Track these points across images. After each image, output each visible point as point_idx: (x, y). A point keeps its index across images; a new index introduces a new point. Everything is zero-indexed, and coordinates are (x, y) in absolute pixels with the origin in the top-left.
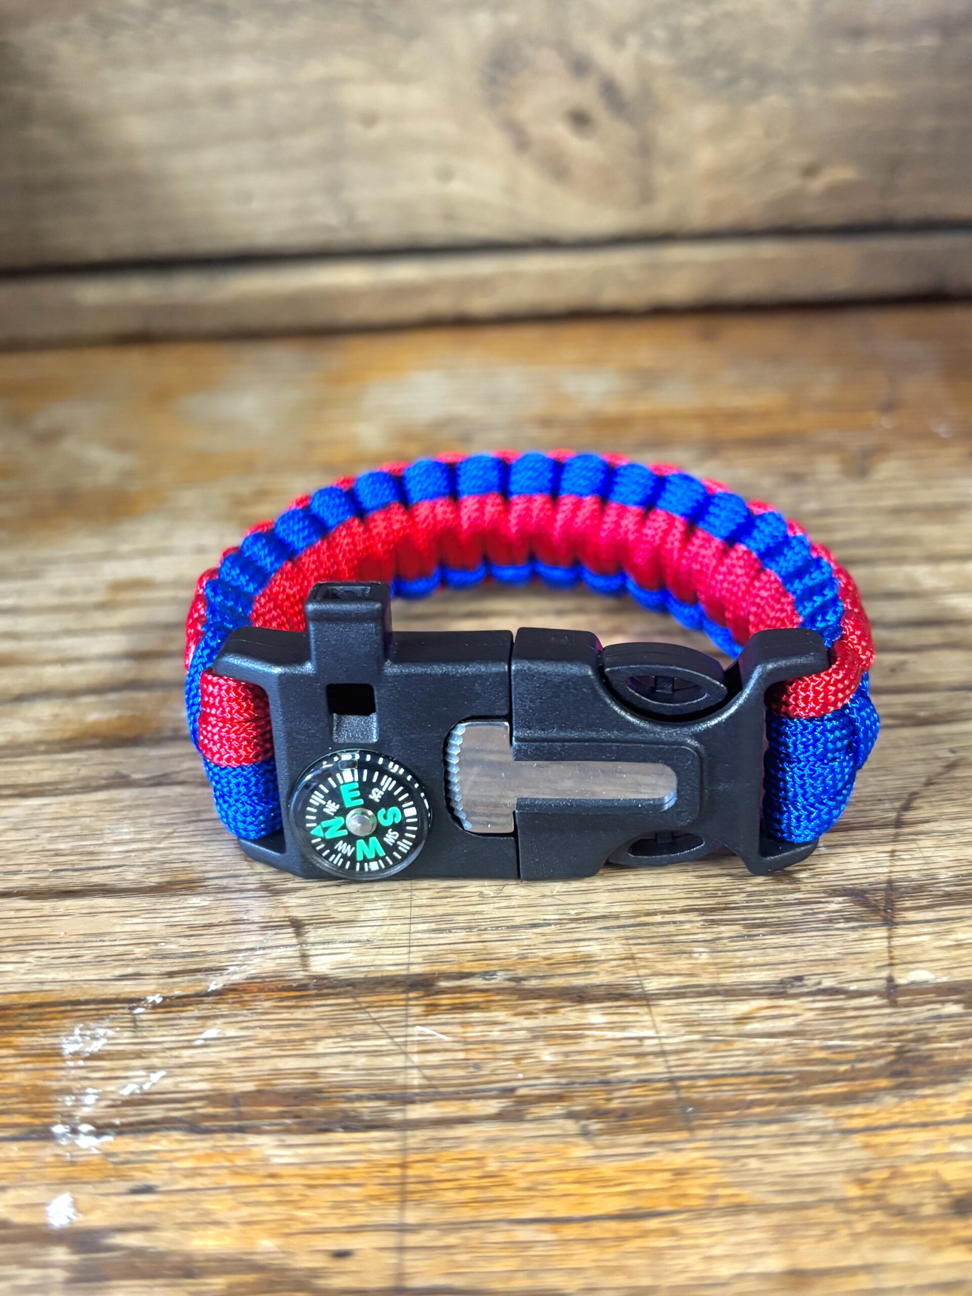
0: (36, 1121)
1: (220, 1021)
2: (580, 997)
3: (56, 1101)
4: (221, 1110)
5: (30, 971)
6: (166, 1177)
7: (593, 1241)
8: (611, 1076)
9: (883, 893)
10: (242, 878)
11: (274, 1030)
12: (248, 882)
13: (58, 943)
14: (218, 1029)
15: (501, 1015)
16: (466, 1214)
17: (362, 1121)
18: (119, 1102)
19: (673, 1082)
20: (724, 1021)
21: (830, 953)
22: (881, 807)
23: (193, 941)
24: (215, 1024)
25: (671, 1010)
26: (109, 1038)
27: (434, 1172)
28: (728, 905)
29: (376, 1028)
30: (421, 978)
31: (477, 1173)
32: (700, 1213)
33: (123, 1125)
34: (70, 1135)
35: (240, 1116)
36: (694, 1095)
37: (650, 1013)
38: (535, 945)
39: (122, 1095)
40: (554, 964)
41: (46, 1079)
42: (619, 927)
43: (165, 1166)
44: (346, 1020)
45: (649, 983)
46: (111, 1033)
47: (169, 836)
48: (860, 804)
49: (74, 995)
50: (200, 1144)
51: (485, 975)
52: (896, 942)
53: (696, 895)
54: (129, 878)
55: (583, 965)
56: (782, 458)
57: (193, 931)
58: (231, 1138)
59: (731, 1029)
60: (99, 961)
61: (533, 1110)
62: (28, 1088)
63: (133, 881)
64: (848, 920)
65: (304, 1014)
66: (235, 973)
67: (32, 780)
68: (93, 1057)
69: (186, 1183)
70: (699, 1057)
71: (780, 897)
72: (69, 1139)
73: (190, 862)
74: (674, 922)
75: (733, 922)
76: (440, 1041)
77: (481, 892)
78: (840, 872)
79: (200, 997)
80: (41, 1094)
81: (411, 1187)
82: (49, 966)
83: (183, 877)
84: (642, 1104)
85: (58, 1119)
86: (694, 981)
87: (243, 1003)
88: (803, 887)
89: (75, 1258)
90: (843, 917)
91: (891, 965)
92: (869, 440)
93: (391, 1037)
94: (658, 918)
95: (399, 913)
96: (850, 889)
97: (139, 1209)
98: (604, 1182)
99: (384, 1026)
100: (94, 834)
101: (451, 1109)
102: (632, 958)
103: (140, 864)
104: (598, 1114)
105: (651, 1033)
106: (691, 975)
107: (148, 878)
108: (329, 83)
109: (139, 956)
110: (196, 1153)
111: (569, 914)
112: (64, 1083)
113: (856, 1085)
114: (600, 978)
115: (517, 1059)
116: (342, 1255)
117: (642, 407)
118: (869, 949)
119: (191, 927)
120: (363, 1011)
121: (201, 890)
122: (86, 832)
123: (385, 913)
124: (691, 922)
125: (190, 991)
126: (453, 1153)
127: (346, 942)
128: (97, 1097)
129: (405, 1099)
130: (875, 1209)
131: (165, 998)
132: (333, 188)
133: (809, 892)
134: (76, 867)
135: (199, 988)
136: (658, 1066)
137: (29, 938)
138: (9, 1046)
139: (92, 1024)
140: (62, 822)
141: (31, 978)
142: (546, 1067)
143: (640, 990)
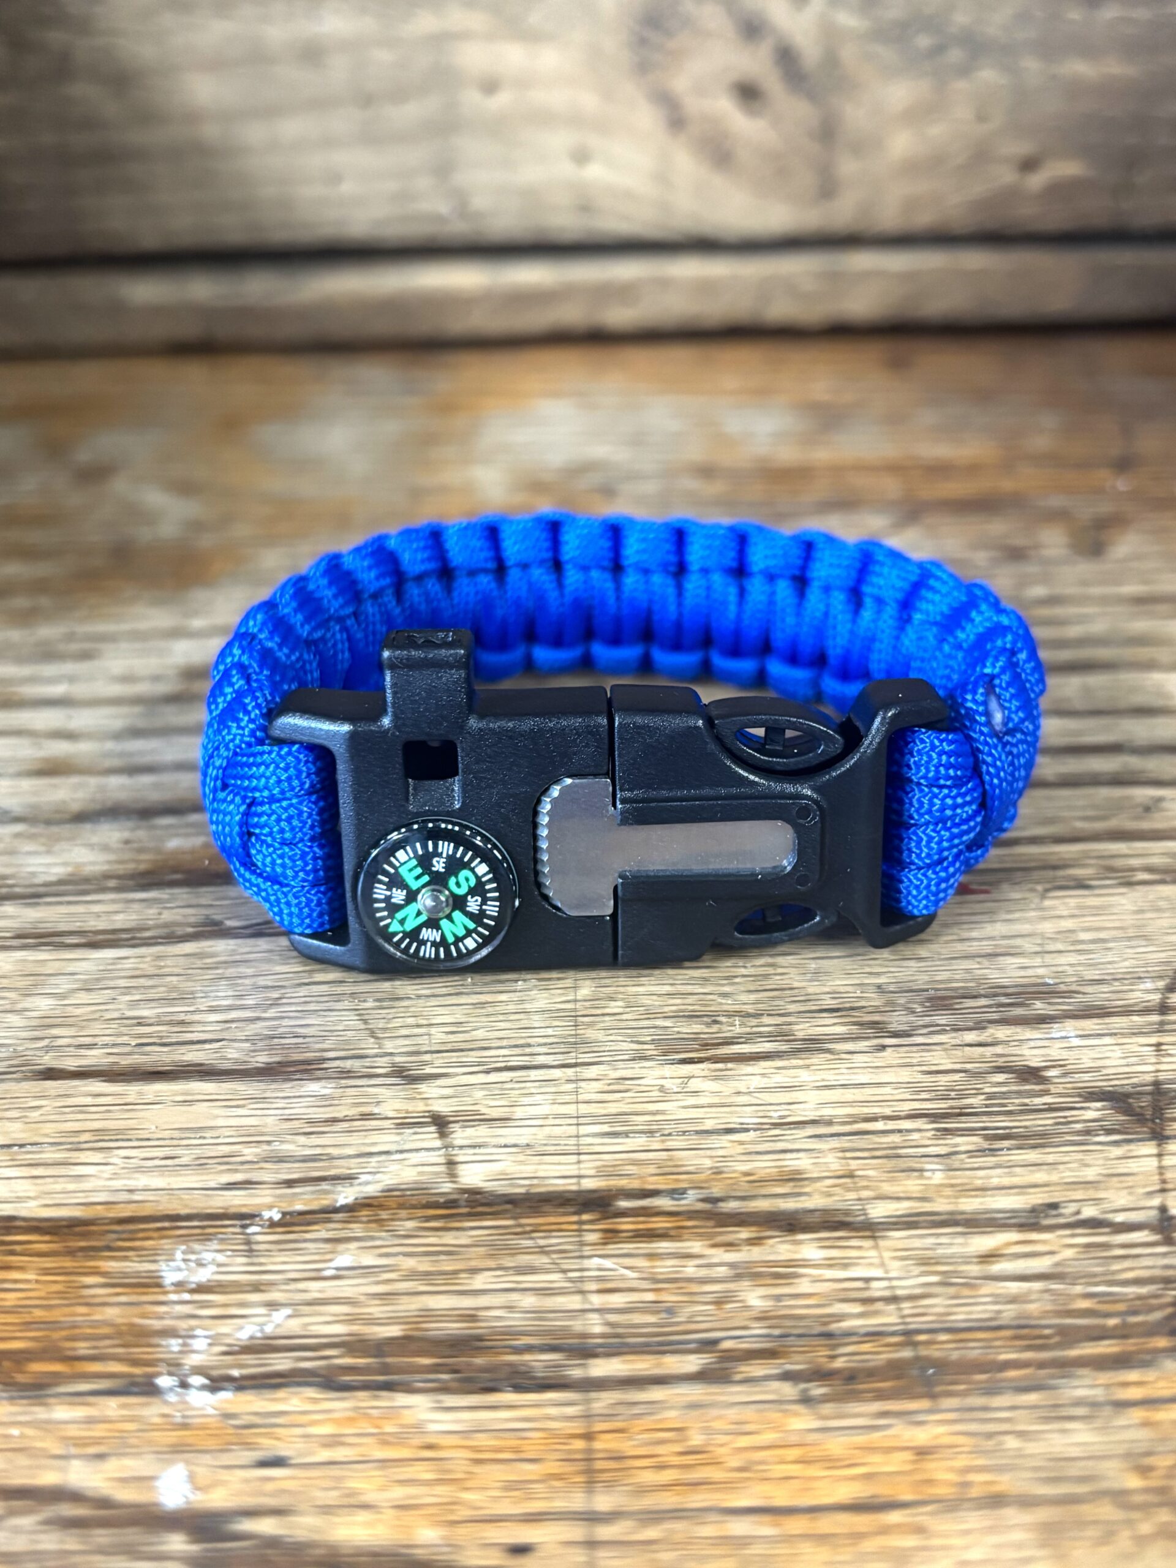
0: (137, 1371)
1: (354, 1245)
2: (790, 1224)
3: (158, 1346)
4: (362, 1361)
5: (115, 1176)
6: (300, 1445)
7: (822, 1539)
8: (834, 1327)
9: (1149, 1098)
10: (369, 1059)
11: (420, 1259)
12: (377, 1065)
13: (148, 1139)
14: (354, 1255)
15: (695, 1246)
16: (668, 1500)
17: (535, 1378)
18: (236, 1348)
19: (908, 1336)
20: (967, 1260)
21: (1090, 1174)
22: (1142, 987)
23: (315, 1140)
24: (348, 1249)
25: (901, 1244)
26: (219, 1265)
27: (625, 1446)
28: (963, 1110)
29: (544, 1260)
30: (596, 1195)
31: (678, 1448)
32: (952, 1505)
33: (243, 1378)
34: (179, 1390)
35: (385, 1369)
36: (934, 1353)
37: (876, 1247)
38: (731, 1156)
39: (238, 1340)
40: (757, 1182)
41: (144, 1316)
42: (832, 1135)
43: (298, 1431)
44: (507, 1247)
45: (874, 1208)
46: (220, 1258)
47: (276, 1003)
48: (1117, 984)
49: (173, 1206)
50: (340, 1405)
51: (676, 1193)
52: (1168, 1161)
53: (924, 1096)
54: (230, 1056)
55: (791, 1184)
56: (998, 527)
57: (313, 1127)
58: (376, 1398)
59: (974, 1269)
60: (201, 1164)
61: (743, 1369)
62: (124, 1328)
63: (236, 1061)
64: (1109, 1132)
65: (456, 1238)
66: (367, 1183)
67: (102, 925)
68: (201, 1289)
69: (325, 1455)
70: (938, 1304)
71: (1027, 1101)
72: (178, 1394)
73: (304, 1037)
74: (900, 1131)
75: (970, 1132)
76: (623, 1278)
77: (662, 1086)
78: (1098, 1069)
79: (328, 1213)
80: (141, 1335)
81: (599, 1465)
82: (139, 1169)
83: (296, 1057)
84: (871, 1364)
85: (162, 1369)
86: (927, 1207)
87: (380, 1222)
88: (1053, 1089)
89: (194, 1548)
90: (1102, 1128)
91: (1163, 1190)
92: (1105, 508)
93: (564, 1271)
94: (879, 1125)
95: (563, 1110)
96: (1110, 1092)
97: (270, 1487)
98: (831, 1462)
99: (554, 1256)
100: (184, 997)
101: (641, 1365)
102: (851, 1175)
103: (244, 1038)
104: (820, 1375)
105: (878, 1273)
106: (923, 1199)
107: (253, 1057)
108: (441, 40)
109: (249, 1158)
110: (336, 1415)
111: (770, 1117)
112: (168, 1322)
113: (1130, 1345)
114: (814, 1201)
115: (719, 1303)
116: (520, 1550)
117: (821, 455)
118: (1135, 1170)
119: (311, 1122)
120: (527, 1236)
121: (319, 1073)
122: (174, 995)
123: (545, 1110)
124: (919, 1130)
125: (315, 1206)
126: (647, 1422)
127: (501, 1147)
128: (209, 1341)
129: (585, 1351)
130: (1161, 1505)
131: (284, 1214)
132: (443, 170)
133: (1061, 1095)
134: (164, 1041)
135: (325, 1202)
136: (889, 1315)
137: (114, 1133)
138: (96, 1272)
139: (197, 1246)
140: (142, 982)
141: (118, 1184)
142: (754, 1314)
143: (862, 1218)
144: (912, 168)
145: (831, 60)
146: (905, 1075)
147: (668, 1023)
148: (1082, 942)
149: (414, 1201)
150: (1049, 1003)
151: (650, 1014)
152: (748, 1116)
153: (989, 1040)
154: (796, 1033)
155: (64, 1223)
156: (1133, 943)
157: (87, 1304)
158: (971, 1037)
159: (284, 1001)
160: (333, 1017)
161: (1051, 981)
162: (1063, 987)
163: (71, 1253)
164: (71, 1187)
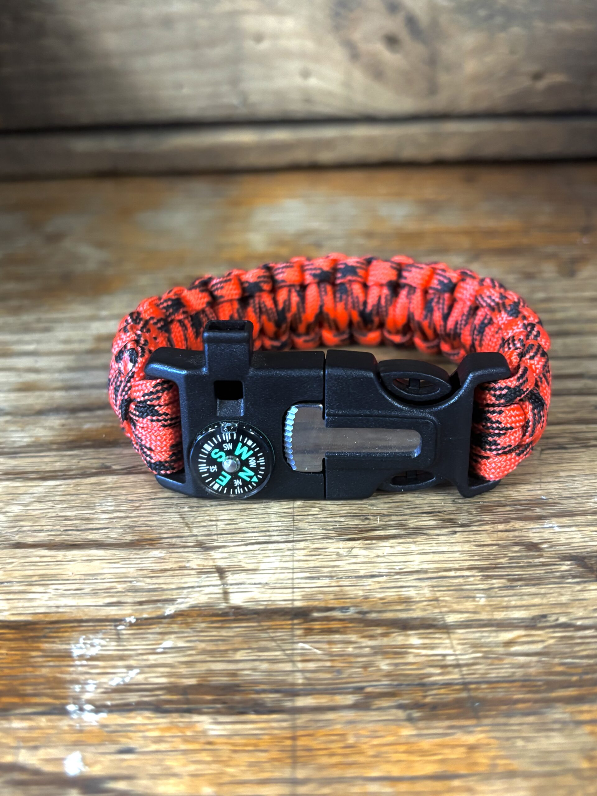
0: (57, 702)
1: (173, 636)
2: (404, 626)
3: (69, 688)
4: (175, 697)
5: (50, 599)
6: (142, 742)
8: (426, 680)
9: (596, 559)
10: (184, 538)
11: (208, 643)
12: (189, 541)
13: (68, 580)
14: (173, 641)
15: (353, 637)
16: (336, 773)
17: (267, 707)
18: (110, 690)
19: (465, 685)
20: (497, 645)
21: (564, 599)
22: (593, 500)
23: (155, 581)
24: (170, 638)
25: (462, 637)
26: (102, 646)
27: (313, 744)
28: (498, 565)
29: (273, 644)
30: (301, 610)
31: (341, 745)
32: (486, 777)
33: (113, 706)
34: (78, 712)
35: (188, 702)
36: (479, 694)
37: (449, 638)
38: (373, 590)
39: (112, 685)
40: (387, 603)
41: (62, 673)
42: (428, 579)
43: (140, 734)
44: (254, 637)
45: (449, 617)
46: (103, 642)
47: (137, 509)
48: (579, 499)
49: (79, 615)
50: (163, 721)
51: (343, 609)
53: (476, 558)
54: (112, 536)
55: (405, 604)
56: (520, 263)
57: (155, 573)
58: (182, 717)
59: (501, 650)
60: (95, 593)
61: (377, 702)
62: (51, 679)
63: (115, 539)
64: (574, 577)
65: (227, 632)
66: (182, 603)
67: (48, 468)
68: (92, 658)
69: (154, 747)
70: (481, 668)
71: (531, 560)
72: (78, 714)
73: (151, 526)
74: (463, 576)
75: (500, 577)
76: (315, 654)
77: (338, 553)
78: (569, 544)
79: (161, 619)
80: (61, 683)
81: (299, 753)
82: (62, 595)
83: (146, 537)
84: (445, 700)
85: (70, 701)
86: (477, 617)
87: (187, 624)
88: (545, 554)
90: (570, 575)
92: (576, 252)
93: (284, 650)
94: (452, 573)
95: (286, 565)
96: (574, 556)
97: (124, 764)
98: (423, 753)
99: (279, 642)
100: (90, 506)
101: (323, 700)
102: (436, 600)
103: (119, 527)
104: (417, 706)
105: (450, 652)
106: (475, 613)
107: (124, 537)
108: (233, 14)
109: (120, 590)
110: (160, 726)
111: (394, 569)
112: (74, 676)
113: (583, 691)
114: (417, 613)
115: (365, 667)
117: (428, 226)
118: (589, 597)
119: (153, 571)
120: (264, 631)
121: (158, 546)
122: (85, 504)
123: (276, 565)
124: (474, 576)
125: (154, 615)
126: (325, 731)
127: (252, 584)
128: (95, 686)
129: (293, 693)
131: (137, 619)
133: (549, 557)
134: (78, 528)
135: (159, 613)
136: (456, 674)
137: (50, 576)
138: (38, 649)
139: (91, 636)
140: (68, 497)
141: (51, 603)
142: (383, 673)
143: (442, 622)
144: (476, 79)
145: (434, 23)
146: (466, 547)
147: (342, 519)
148: (562, 477)
149: (206, 613)
150: (543, 509)
151: (333, 515)
152: (383, 569)
153: (512, 528)
154: (409, 525)
155: (22, 624)
156: (588, 477)
157: (33, 667)
158: (501, 527)
159: (141, 508)
160: (166, 516)
161: (544, 498)
162: (551, 501)
163: (25, 639)
164: (27, 604)
